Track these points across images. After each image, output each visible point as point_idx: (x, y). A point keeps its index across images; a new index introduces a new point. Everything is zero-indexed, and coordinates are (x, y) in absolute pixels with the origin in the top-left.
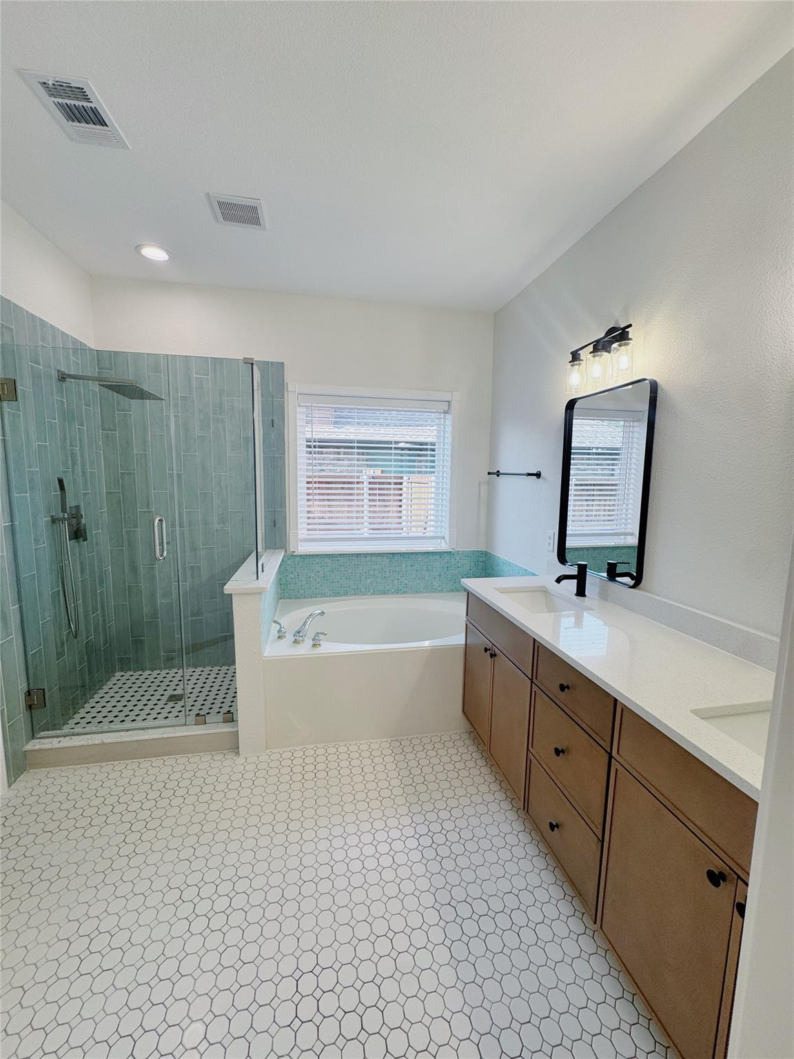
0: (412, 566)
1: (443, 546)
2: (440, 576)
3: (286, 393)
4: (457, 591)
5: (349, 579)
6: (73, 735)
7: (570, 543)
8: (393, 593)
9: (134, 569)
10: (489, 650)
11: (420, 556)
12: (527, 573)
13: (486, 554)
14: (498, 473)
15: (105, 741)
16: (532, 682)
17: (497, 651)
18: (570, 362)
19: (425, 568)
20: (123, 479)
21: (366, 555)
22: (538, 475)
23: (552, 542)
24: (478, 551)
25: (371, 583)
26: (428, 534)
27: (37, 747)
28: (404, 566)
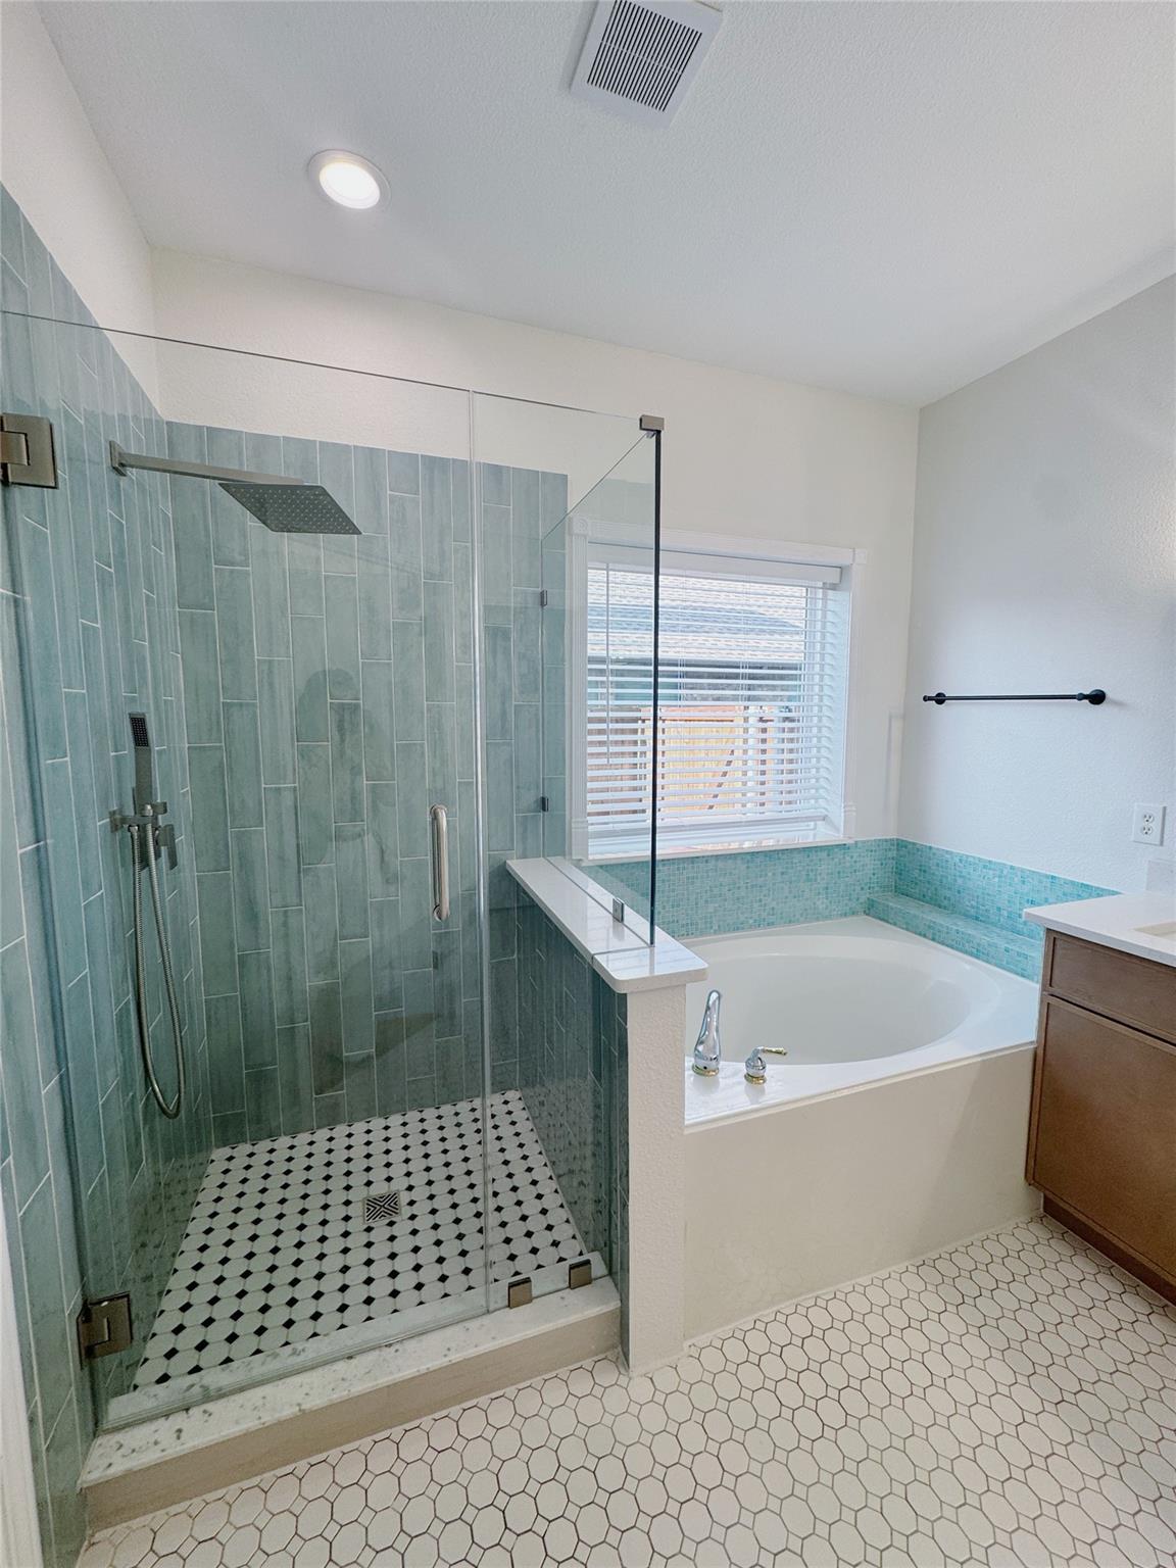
0: (783, 873)
1: (822, 835)
2: (827, 888)
3: (567, 538)
4: (853, 913)
5: (678, 906)
8: (751, 927)
11: (797, 858)
13: (900, 845)
14: (940, 699)
19: (804, 877)
21: (706, 859)
22: (1097, 698)
23: (1157, 826)
24: (886, 841)
25: (716, 911)
28: (770, 874)
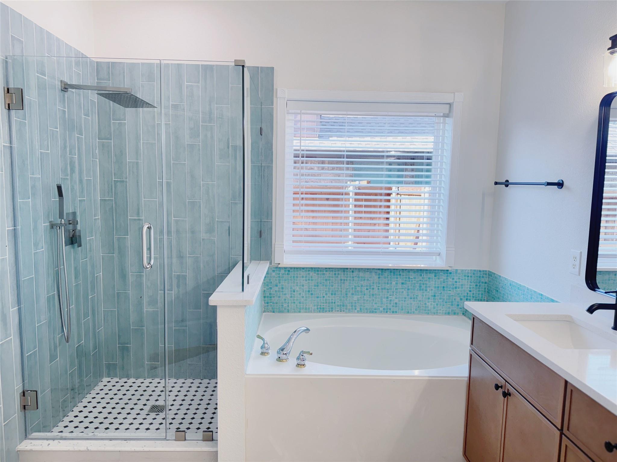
0: (403, 283)
1: (438, 263)
2: (434, 296)
3: (275, 99)
4: (455, 314)
5: (335, 294)
6: (62, 438)
7: (602, 265)
8: (381, 312)
9: (123, 276)
10: (501, 387)
11: (412, 275)
12: (542, 298)
13: (490, 274)
14: (507, 184)
15: (90, 448)
16: (562, 434)
17: (512, 390)
18: (609, 49)
19: (418, 287)
20: (115, 187)
21: (353, 270)
22: (560, 185)
23: (577, 263)
24: (480, 271)
25: (358, 300)
26: (418, 250)
27: (29, 448)
28: (394, 283)
